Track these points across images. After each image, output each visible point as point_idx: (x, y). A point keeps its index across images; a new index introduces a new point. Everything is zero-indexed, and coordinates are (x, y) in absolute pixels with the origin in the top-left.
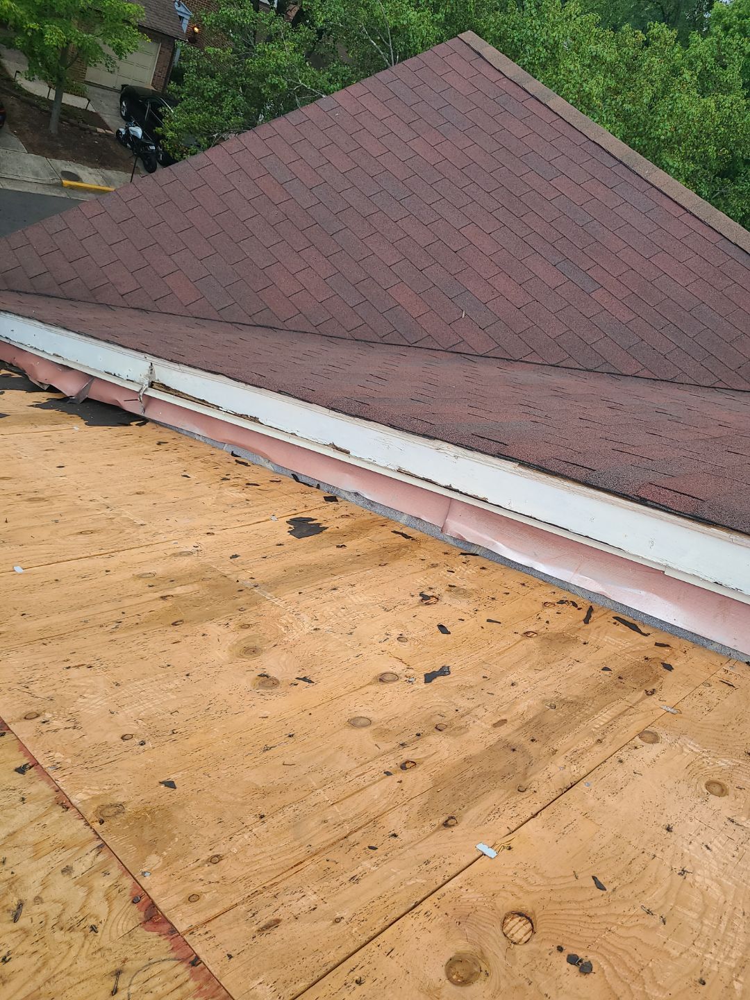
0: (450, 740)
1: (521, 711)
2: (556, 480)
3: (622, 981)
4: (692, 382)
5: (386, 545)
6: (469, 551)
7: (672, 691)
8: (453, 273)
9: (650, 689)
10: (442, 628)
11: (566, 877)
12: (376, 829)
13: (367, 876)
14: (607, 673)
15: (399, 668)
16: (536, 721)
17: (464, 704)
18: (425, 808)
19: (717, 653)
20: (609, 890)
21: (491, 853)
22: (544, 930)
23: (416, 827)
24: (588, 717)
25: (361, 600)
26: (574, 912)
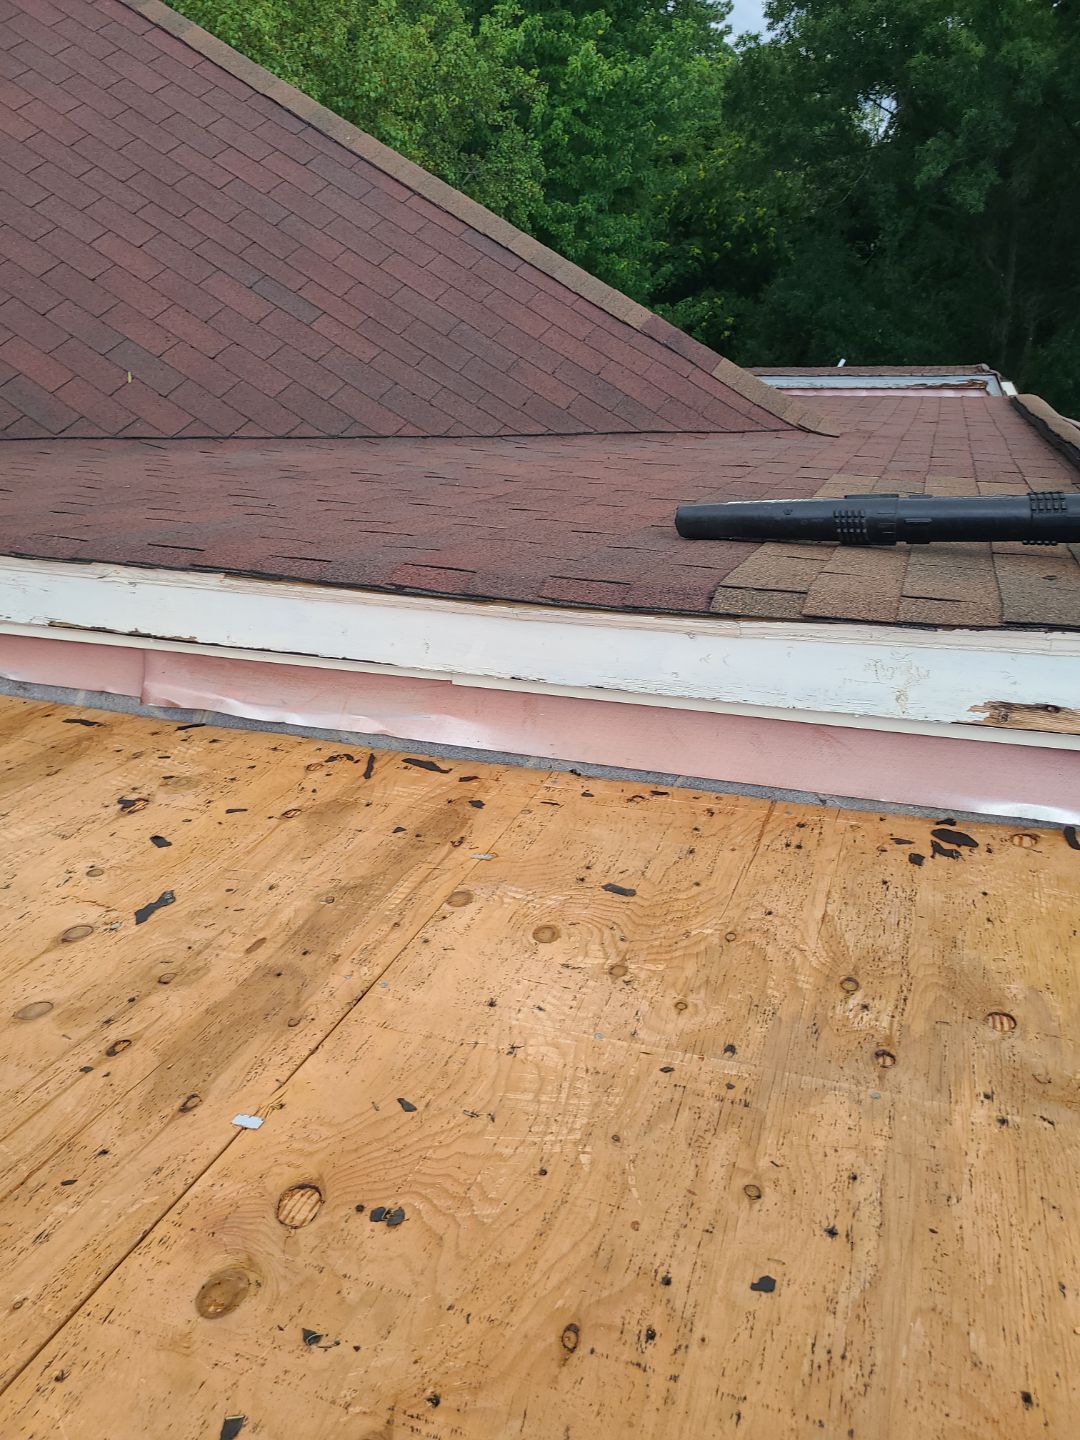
0: (184, 991)
1: (285, 920)
2: (282, 587)
3: (444, 1214)
4: (472, 433)
5: (54, 744)
6: (188, 722)
7: (485, 831)
8: (97, 314)
9: (457, 838)
10: (158, 841)
11: (363, 1113)
12: (72, 1154)
13: (62, 1226)
14: (400, 834)
15: (93, 915)
16: (309, 924)
17: (198, 935)
18: (150, 1099)
19: (537, 769)
20: (420, 1107)
21: (254, 1122)
22: (336, 1194)
23: (137, 1129)
24: (379, 899)
25: (20, 833)
26: (375, 1154)
